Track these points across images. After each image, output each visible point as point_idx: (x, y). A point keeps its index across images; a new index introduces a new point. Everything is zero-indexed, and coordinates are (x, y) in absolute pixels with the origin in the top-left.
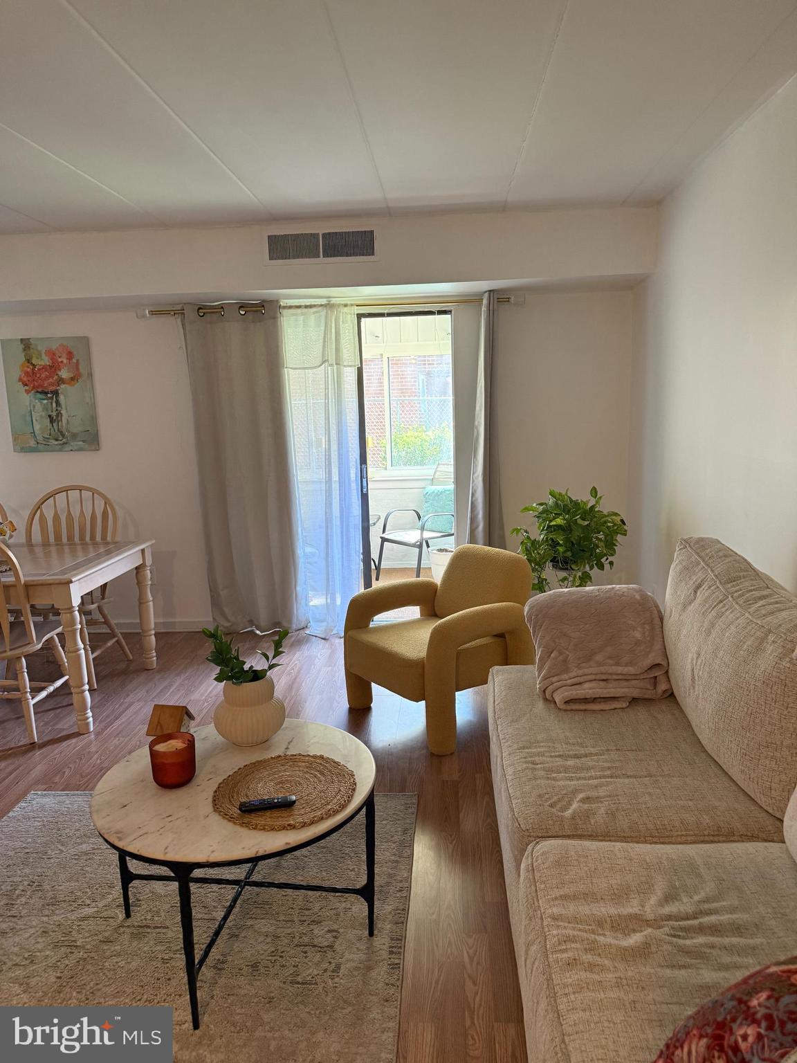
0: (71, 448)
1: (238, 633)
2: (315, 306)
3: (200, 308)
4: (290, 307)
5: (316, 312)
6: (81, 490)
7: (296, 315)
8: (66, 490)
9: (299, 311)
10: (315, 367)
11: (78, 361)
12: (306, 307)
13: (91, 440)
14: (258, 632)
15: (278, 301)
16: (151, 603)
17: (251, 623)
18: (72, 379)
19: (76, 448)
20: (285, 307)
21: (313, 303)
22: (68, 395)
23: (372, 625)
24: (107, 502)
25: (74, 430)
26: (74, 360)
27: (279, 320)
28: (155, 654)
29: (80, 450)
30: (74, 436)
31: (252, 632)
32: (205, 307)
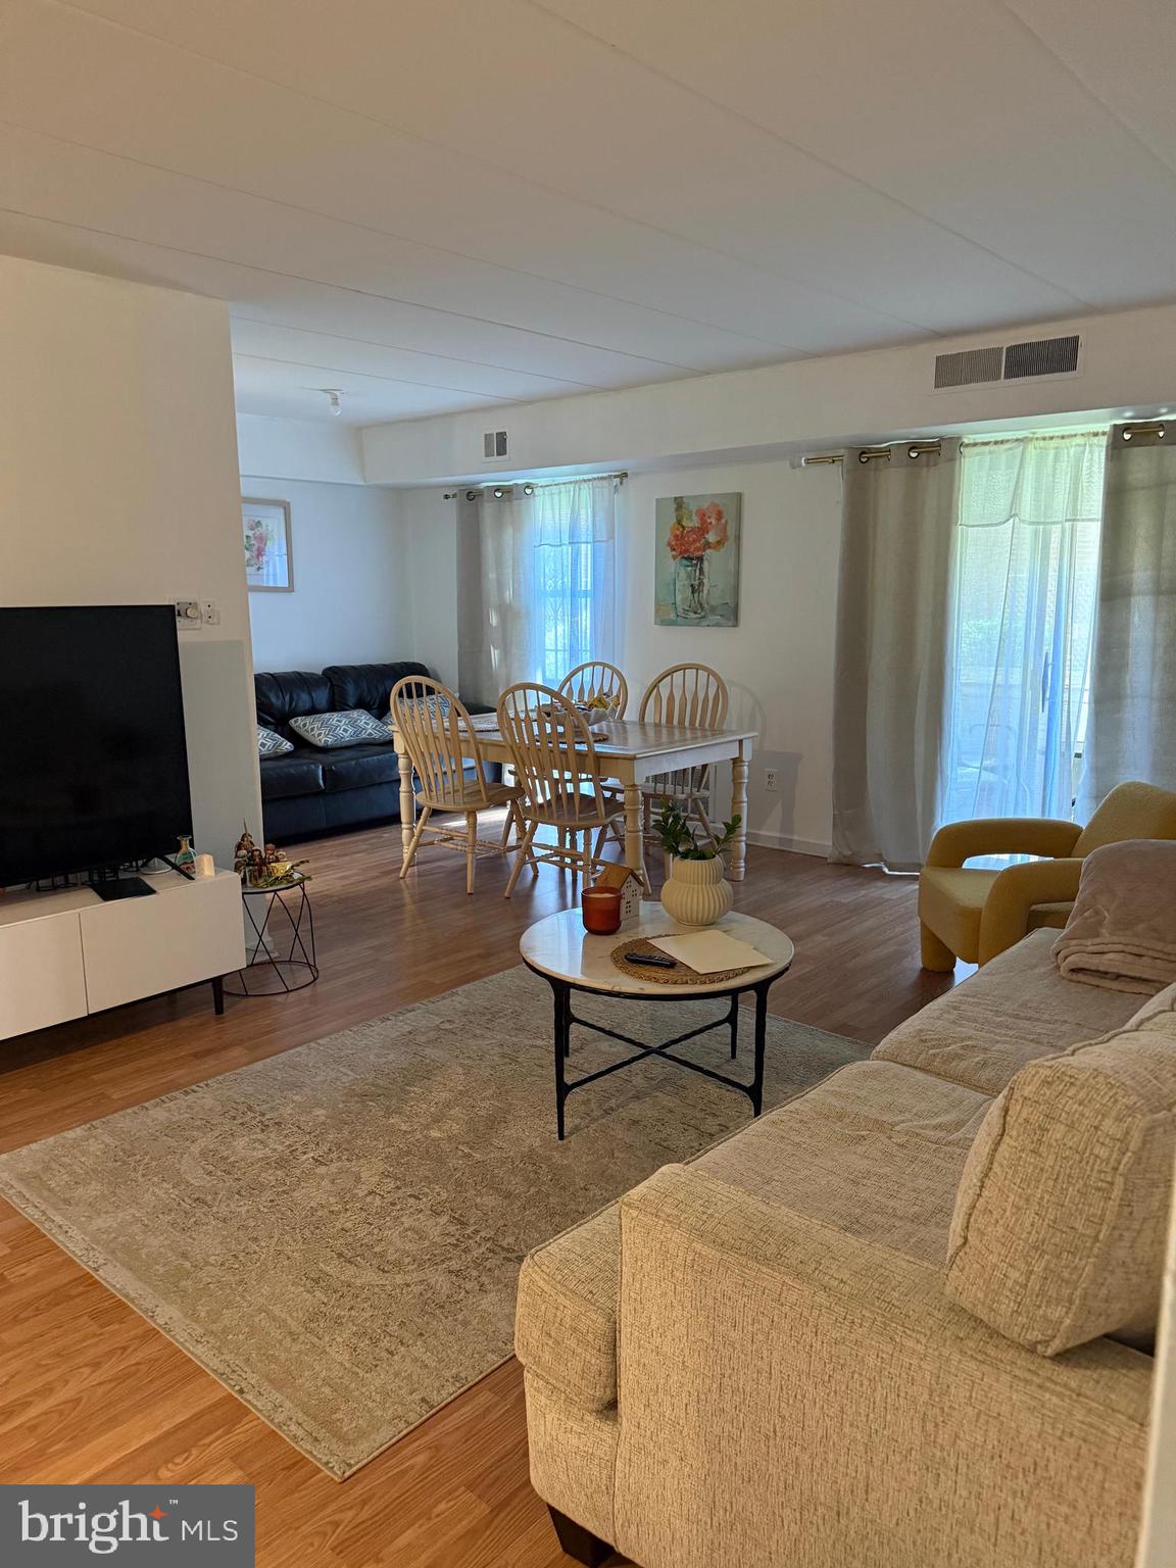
0: (708, 623)
1: (860, 866)
2: (1008, 441)
3: (863, 453)
4: (975, 445)
5: (1010, 449)
6: (697, 670)
7: (982, 453)
8: (684, 668)
9: (987, 448)
10: (1000, 523)
11: (726, 522)
12: (996, 443)
13: (731, 614)
14: (886, 870)
15: (959, 438)
16: (745, 805)
17: (880, 858)
18: (718, 542)
19: (714, 622)
20: (968, 445)
21: (1006, 438)
22: (714, 560)
23: (965, 866)
24: (721, 685)
25: (713, 603)
26: (723, 521)
27: (958, 462)
28: (743, 865)
29: (718, 625)
30: (713, 610)
31: (880, 868)
32: (870, 451)
